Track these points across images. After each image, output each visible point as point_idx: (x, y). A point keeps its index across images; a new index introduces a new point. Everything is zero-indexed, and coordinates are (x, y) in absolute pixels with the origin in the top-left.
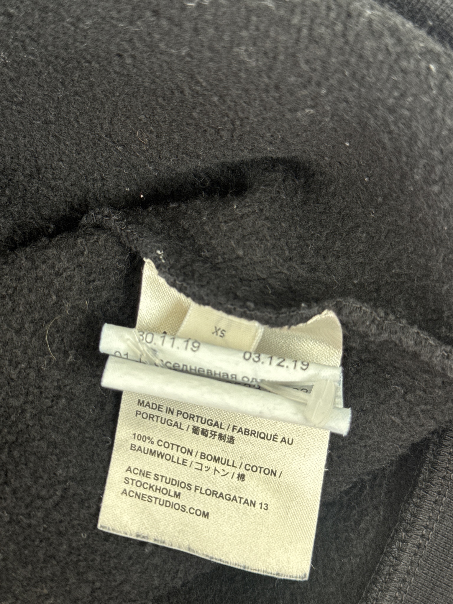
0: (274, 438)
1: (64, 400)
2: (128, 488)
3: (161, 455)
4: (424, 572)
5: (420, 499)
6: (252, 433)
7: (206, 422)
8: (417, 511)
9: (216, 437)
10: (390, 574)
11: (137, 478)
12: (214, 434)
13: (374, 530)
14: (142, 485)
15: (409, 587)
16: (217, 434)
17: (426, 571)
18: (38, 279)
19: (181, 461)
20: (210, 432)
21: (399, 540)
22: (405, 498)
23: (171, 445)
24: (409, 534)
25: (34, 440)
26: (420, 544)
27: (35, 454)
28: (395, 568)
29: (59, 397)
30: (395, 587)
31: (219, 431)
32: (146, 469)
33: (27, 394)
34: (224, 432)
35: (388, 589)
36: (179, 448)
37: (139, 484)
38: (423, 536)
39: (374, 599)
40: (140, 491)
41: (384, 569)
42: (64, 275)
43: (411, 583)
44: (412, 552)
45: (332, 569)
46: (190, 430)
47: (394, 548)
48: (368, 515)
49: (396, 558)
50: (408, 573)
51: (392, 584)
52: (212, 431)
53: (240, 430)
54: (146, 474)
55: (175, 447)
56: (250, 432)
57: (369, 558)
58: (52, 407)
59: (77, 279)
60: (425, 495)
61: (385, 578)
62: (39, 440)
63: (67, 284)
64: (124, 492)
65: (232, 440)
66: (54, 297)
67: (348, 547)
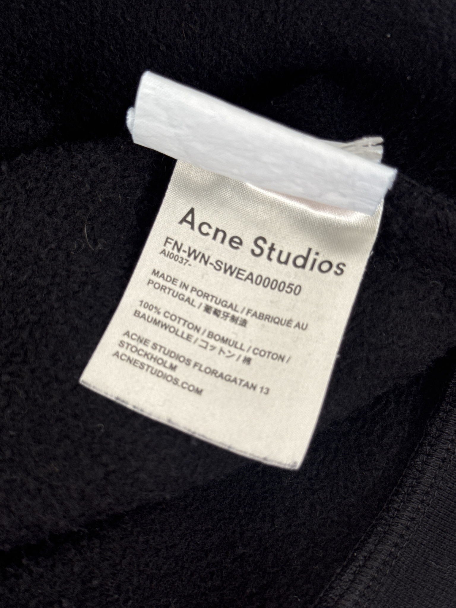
0: (288, 323)
1: (90, 287)
2: (121, 351)
3: (165, 326)
4: (449, 485)
5: (447, 413)
6: (266, 318)
7: (221, 302)
8: (443, 425)
9: (228, 319)
10: (412, 487)
11: (133, 343)
12: (226, 315)
13: (398, 445)
14: (137, 351)
15: (432, 500)
16: (230, 316)
17: (450, 485)
18: (73, 167)
19: (185, 336)
20: (222, 313)
21: (423, 454)
22: (431, 413)
23: (178, 319)
24: (435, 448)
25: (57, 323)
26: (445, 458)
27: (56, 337)
28: (418, 481)
29: (85, 283)
30: (418, 499)
31: (232, 312)
32: (145, 336)
33: (54, 276)
34: (237, 315)
35: (410, 501)
36: (187, 324)
37: (134, 349)
38: (448, 450)
39: (396, 509)
40: (134, 356)
41: (406, 482)
42: (99, 166)
43: (434, 496)
44: (436, 466)
45: (352, 482)
46: (202, 308)
47: (417, 461)
48: (392, 430)
49: (420, 472)
50: (431, 486)
51: (416, 496)
52: (224, 312)
53: (255, 314)
54: (145, 342)
55: (182, 322)
56: (264, 317)
57: (392, 472)
58: (78, 292)
59: (112, 172)
60: (451, 409)
61: (408, 491)
62: (62, 324)
63: (102, 176)
64: (117, 354)
65: (244, 323)
66: (88, 186)
67: (371, 461)
